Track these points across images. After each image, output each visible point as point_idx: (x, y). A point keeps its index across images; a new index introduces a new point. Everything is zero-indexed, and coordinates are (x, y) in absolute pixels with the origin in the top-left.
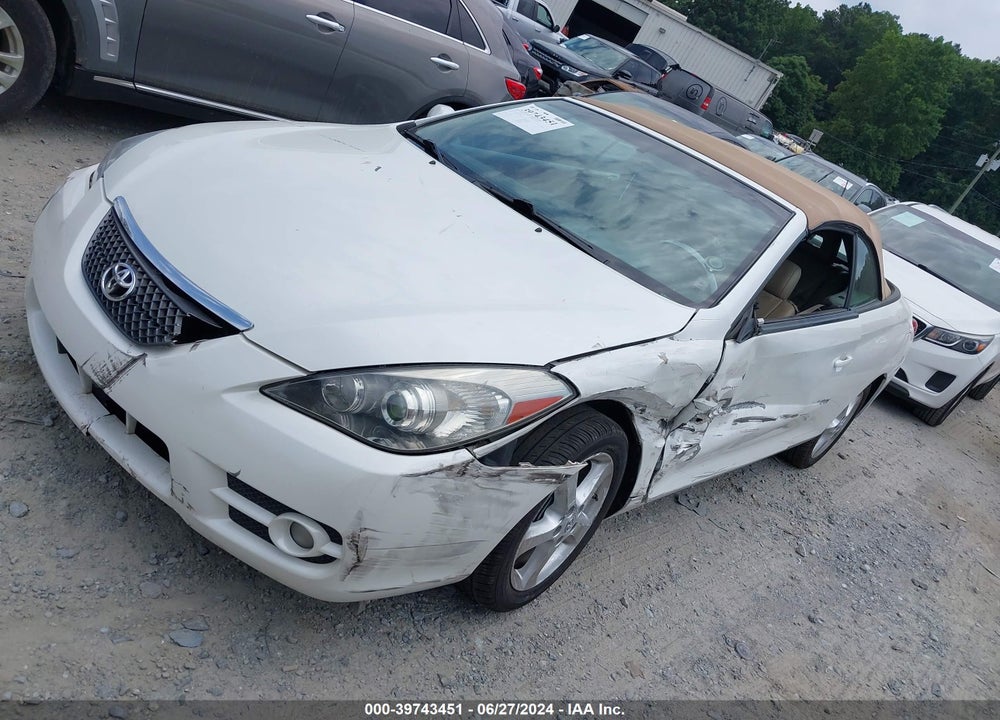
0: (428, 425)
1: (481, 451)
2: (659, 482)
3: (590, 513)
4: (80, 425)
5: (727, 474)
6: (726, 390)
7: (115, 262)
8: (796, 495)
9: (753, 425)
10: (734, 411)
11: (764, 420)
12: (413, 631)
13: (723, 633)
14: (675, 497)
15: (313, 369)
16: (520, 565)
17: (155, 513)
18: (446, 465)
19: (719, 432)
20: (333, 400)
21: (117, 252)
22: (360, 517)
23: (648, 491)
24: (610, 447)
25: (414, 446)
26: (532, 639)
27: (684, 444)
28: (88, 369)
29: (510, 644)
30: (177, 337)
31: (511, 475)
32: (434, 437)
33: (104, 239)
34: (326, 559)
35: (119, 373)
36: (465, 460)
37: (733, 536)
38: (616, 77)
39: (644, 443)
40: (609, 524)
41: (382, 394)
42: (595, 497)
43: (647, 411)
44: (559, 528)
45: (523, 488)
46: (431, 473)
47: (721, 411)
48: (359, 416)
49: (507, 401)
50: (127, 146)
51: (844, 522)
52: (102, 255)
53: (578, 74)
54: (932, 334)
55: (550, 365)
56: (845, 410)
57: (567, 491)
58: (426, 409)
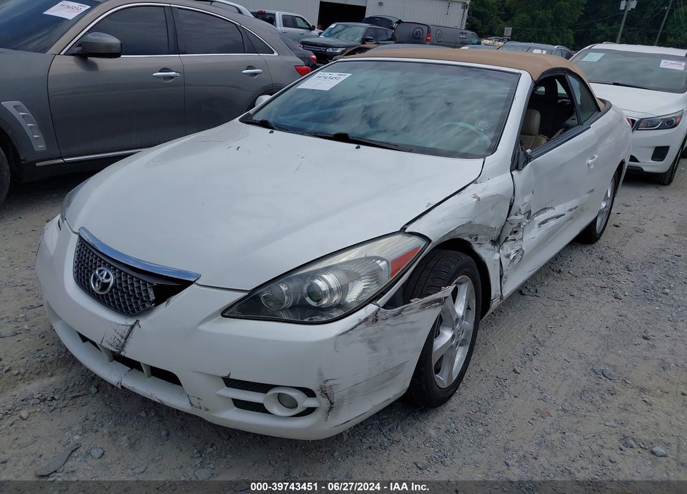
0: (340, 297)
1: (382, 301)
2: (506, 283)
3: (469, 320)
4: (115, 384)
5: (546, 264)
6: (525, 205)
7: (95, 269)
8: (598, 261)
9: (552, 223)
10: (535, 219)
11: (558, 217)
12: (385, 440)
13: (590, 367)
14: (520, 292)
15: (249, 289)
16: (437, 371)
17: (186, 424)
18: (362, 319)
19: (532, 235)
20: (271, 304)
21: (94, 262)
22: (321, 374)
23: (501, 292)
24: (465, 270)
25: (336, 314)
26: (466, 417)
27: (513, 252)
28: (105, 344)
29: (453, 425)
30: (153, 302)
31: (408, 310)
32: (347, 303)
33: (82, 258)
34: (309, 411)
35: (126, 339)
36: (373, 311)
37: (569, 303)
38: (364, 43)
39: (486, 260)
40: (484, 324)
41: (301, 287)
42: (468, 308)
43: (479, 238)
44: (453, 337)
45: (420, 316)
46: (355, 327)
47: (527, 221)
48: (293, 308)
49: (385, 263)
50: (73, 195)
51: (638, 267)
52: (85, 268)
53: (339, 51)
54: (641, 124)
55: (403, 229)
56: (607, 194)
57: (448, 310)
58: (334, 286)
